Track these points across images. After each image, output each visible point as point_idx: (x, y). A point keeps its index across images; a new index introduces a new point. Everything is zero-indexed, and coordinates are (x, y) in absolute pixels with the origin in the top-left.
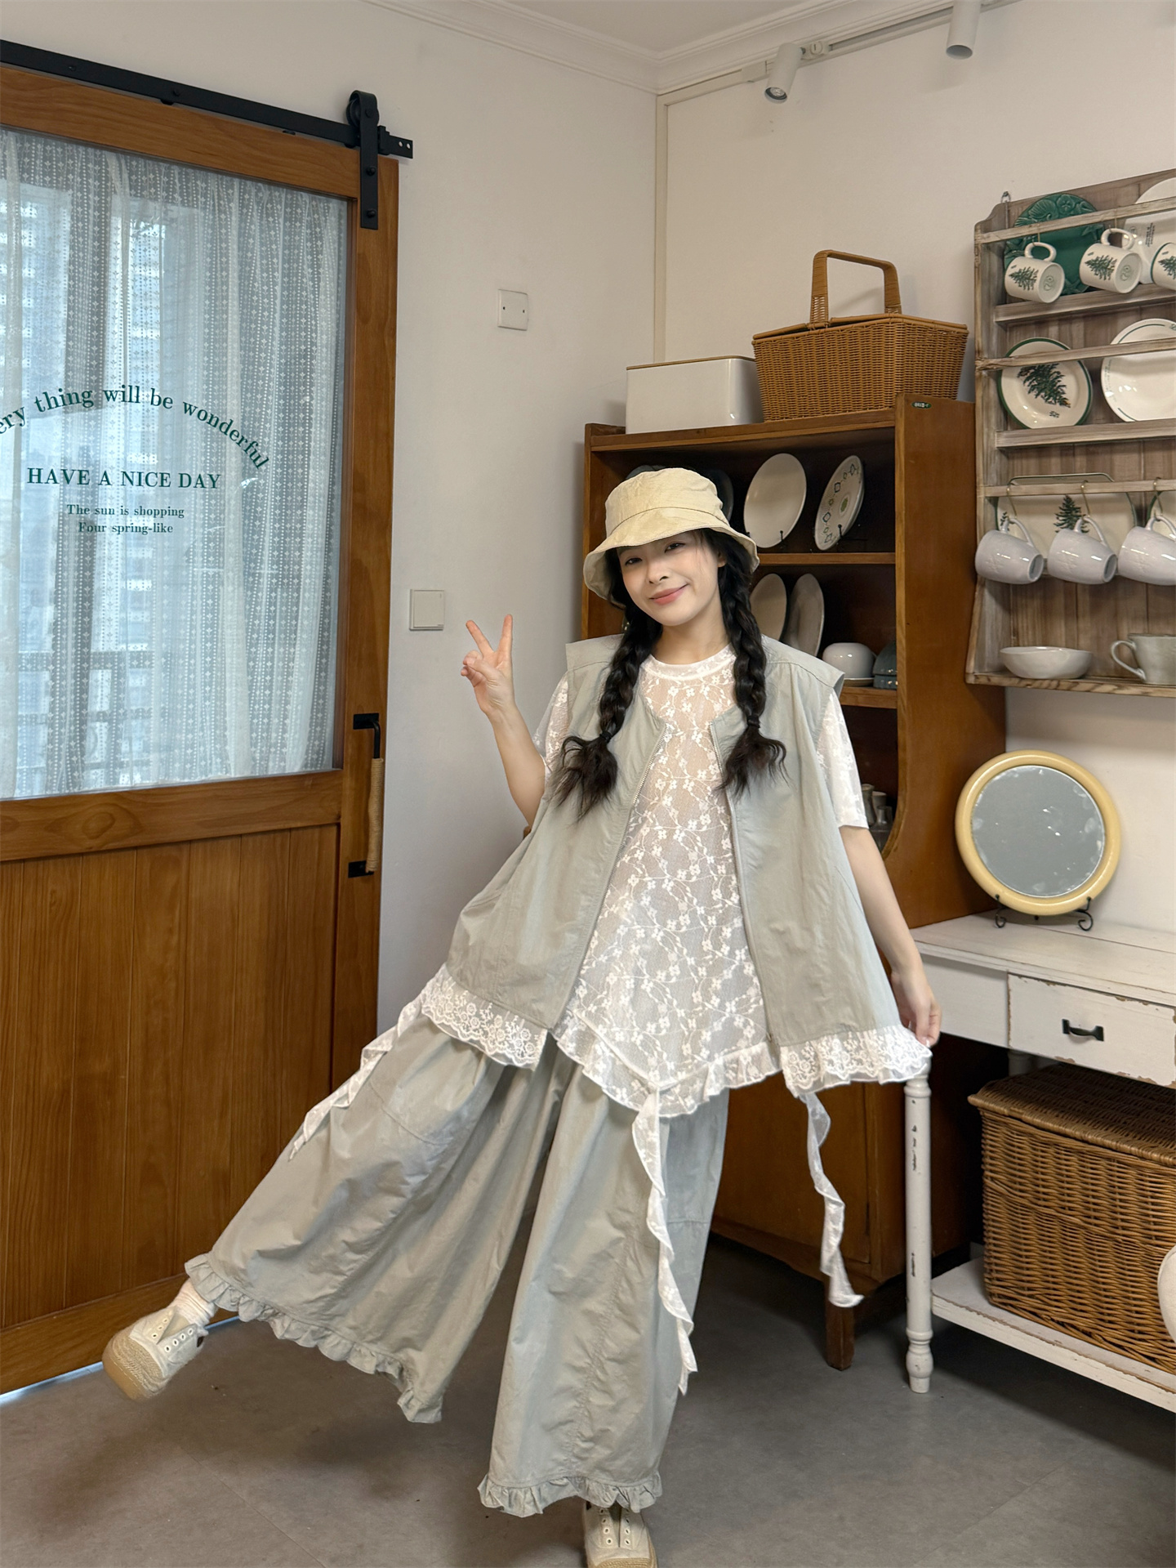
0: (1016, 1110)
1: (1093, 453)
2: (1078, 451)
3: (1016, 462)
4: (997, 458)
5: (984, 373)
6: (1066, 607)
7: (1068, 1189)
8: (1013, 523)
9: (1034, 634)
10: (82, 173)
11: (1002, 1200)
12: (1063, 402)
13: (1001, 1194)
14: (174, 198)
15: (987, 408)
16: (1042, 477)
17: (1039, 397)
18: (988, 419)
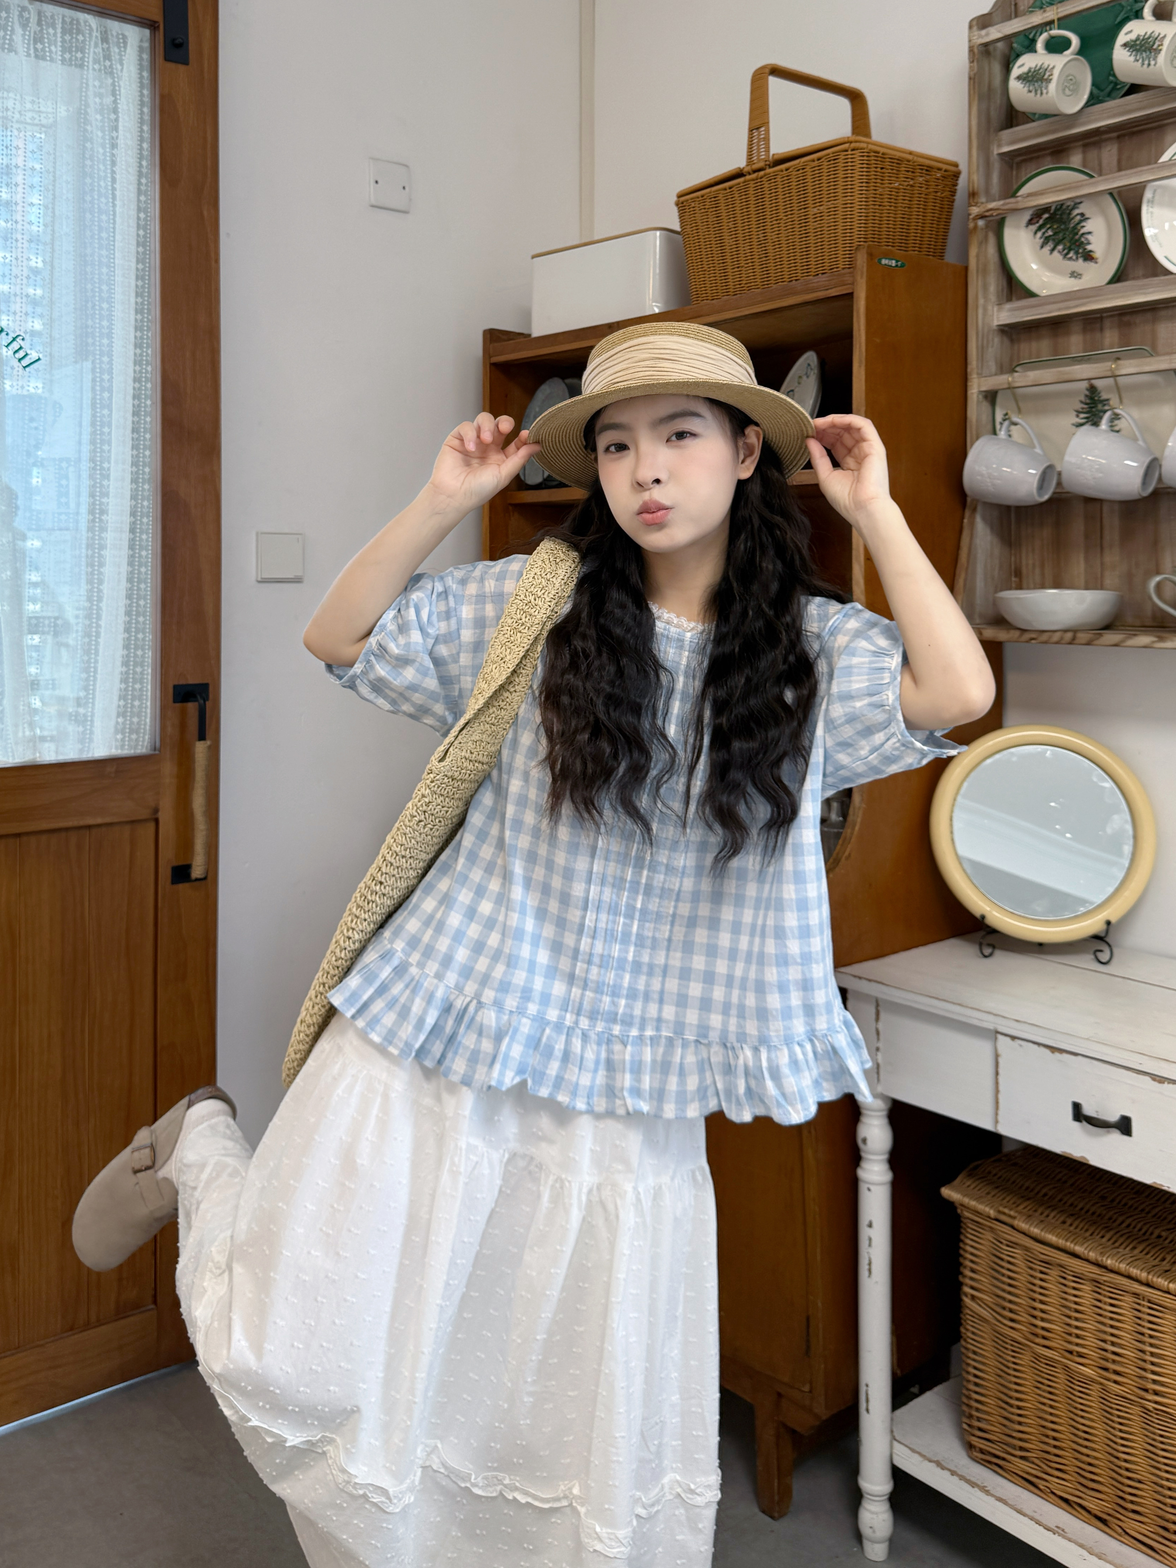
0: (1006, 1211)
1: (1129, 324)
2: (1107, 323)
4: (997, 339)
5: (982, 222)
6: (1087, 536)
7: (1077, 1327)
8: (1015, 424)
9: (1043, 575)
12: (1088, 257)
13: (988, 1321)
15: (982, 269)
16: (1058, 358)
17: (1056, 253)
18: (985, 287)
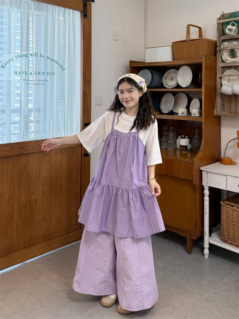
3: (225, 69)
4: (221, 69)
5: (219, 51)
6: (235, 100)
9: (228, 105)
10: (23, 5)
11: (225, 221)
13: (225, 220)
14: (43, 11)
15: (219, 58)
18: (219, 61)
